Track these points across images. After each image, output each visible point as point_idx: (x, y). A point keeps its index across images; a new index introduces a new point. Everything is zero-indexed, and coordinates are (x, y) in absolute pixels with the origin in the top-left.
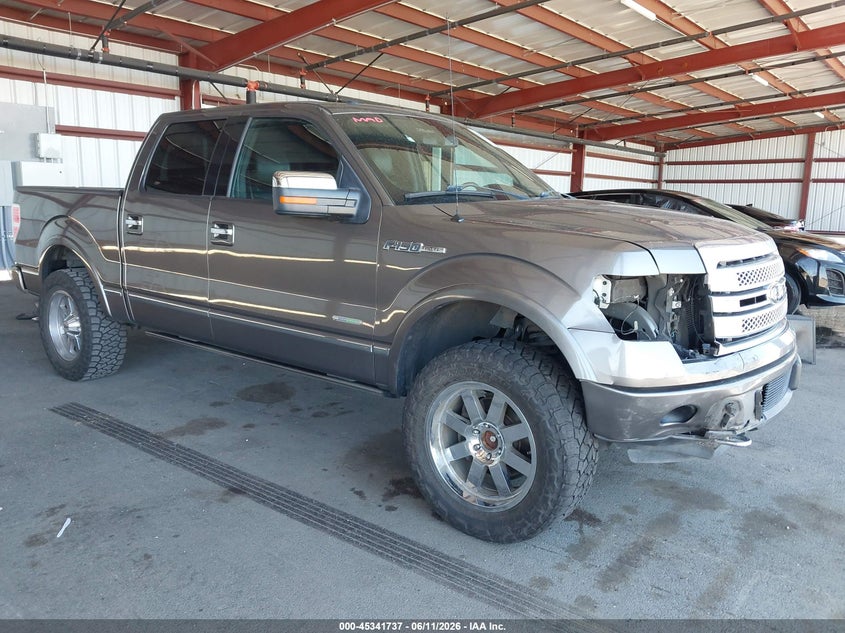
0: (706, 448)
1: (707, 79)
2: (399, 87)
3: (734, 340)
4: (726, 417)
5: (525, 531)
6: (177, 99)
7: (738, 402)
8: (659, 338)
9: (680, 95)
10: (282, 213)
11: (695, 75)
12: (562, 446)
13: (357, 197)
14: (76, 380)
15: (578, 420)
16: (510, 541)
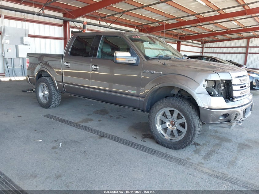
0: (229, 125)
1: (219, 23)
2: (127, 24)
3: (238, 97)
4: (236, 117)
5: (183, 146)
6: (63, 27)
7: (239, 113)
8: (218, 96)
9: (210, 27)
10: (117, 63)
11: (216, 21)
12: (194, 124)
13: (136, 58)
14: (47, 108)
15: (198, 117)
16: (179, 149)
